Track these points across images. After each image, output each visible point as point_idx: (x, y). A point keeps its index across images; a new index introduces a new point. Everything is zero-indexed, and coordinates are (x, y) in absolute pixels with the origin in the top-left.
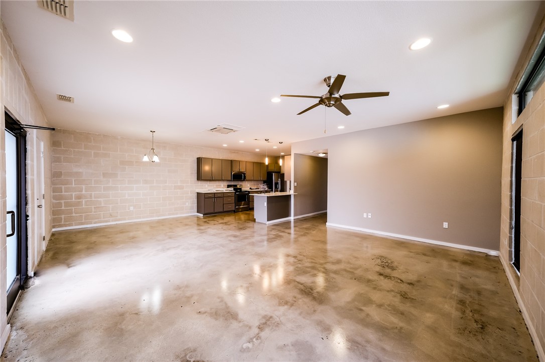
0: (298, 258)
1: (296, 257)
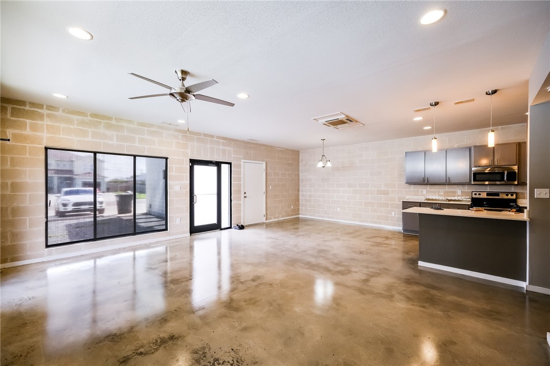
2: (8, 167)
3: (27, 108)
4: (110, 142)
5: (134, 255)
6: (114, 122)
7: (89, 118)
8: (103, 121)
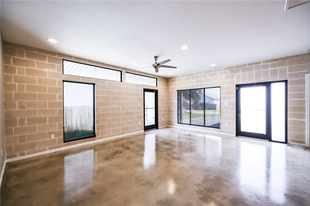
0: (171, 157)
1: (172, 158)
2: (170, 98)
3: (174, 79)
4: (193, 84)
5: (204, 136)
6: (195, 75)
7: (187, 77)
8: (191, 76)
